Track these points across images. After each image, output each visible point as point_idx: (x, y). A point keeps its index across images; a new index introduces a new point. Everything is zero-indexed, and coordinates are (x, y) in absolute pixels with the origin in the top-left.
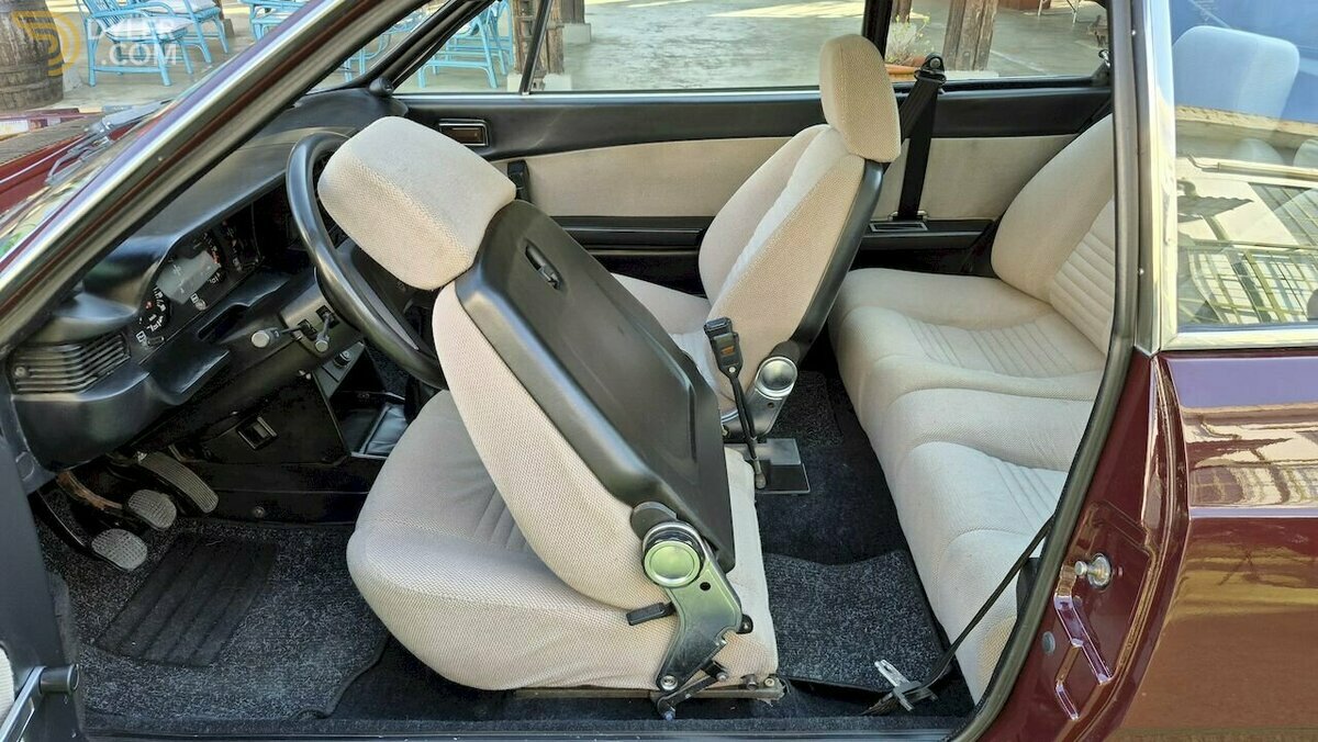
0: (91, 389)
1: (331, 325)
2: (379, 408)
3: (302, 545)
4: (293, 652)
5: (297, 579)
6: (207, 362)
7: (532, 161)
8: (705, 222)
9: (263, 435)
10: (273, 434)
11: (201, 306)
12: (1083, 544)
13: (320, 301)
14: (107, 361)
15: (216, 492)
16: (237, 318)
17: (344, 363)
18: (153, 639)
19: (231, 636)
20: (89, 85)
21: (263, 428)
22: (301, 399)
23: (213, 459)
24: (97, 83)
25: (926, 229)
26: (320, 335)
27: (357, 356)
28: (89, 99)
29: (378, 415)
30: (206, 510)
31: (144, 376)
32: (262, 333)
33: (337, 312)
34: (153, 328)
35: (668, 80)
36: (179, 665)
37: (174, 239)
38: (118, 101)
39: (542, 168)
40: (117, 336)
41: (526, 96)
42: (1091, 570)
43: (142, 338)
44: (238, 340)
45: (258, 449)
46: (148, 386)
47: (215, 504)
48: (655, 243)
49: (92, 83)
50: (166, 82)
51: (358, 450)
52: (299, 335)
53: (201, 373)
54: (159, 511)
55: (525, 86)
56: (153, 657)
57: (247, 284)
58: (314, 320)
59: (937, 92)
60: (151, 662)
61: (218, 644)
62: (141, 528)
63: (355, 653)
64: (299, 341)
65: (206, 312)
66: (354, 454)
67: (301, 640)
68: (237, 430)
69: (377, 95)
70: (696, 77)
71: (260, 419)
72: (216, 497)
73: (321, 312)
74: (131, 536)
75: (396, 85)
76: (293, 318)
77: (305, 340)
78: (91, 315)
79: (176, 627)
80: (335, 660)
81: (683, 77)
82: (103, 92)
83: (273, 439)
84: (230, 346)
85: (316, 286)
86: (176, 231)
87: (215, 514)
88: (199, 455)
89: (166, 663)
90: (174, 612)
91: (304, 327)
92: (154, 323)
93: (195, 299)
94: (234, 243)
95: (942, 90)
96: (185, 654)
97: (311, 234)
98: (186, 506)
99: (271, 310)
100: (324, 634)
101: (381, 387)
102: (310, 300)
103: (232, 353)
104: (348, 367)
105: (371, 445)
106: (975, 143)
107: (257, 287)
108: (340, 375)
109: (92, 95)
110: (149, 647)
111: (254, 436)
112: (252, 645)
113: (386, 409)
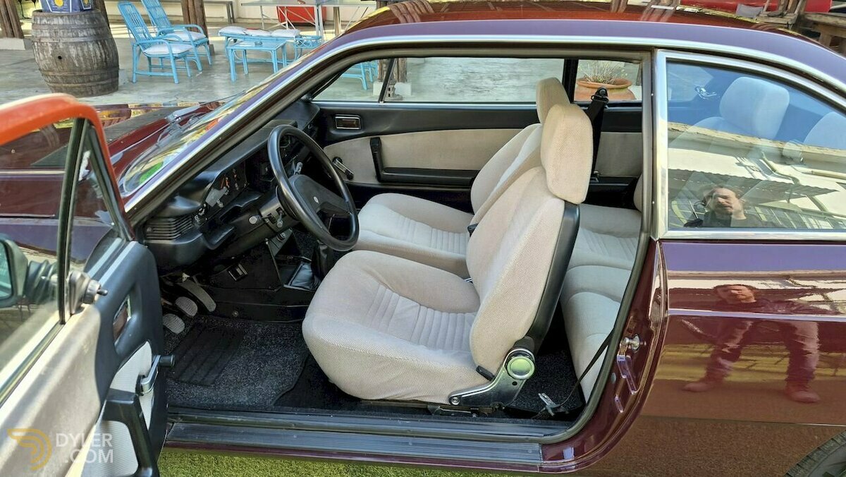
0: (178, 239)
1: (283, 216)
2: (298, 264)
3: (256, 331)
4: (251, 381)
5: (253, 348)
6: (225, 231)
7: (383, 138)
8: (474, 174)
9: (240, 273)
10: (246, 273)
11: (221, 205)
12: (629, 331)
13: (278, 205)
14: (185, 226)
15: (215, 302)
16: (237, 212)
17: (282, 239)
18: (184, 371)
19: (221, 372)
20: (132, 82)
21: (240, 270)
22: (260, 256)
23: (215, 285)
24: (137, 81)
25: (598, 181)
26: (278, 221)
27: (289, 235)
28: (132, 90)
29: (297, 268)
30: (210, 310)
31: (200, 235)
32: (254, 217)
33: (285, 210)
34: (201, 214)
35: (470, 86)
36: (196, 385)
37: (218, 173)
38: (149, 92)
39: (389, 142)
40: (188, 216)
41: (382, 103)
42: (631, 342)
43: (196, 218)
44: (238, 222)
45: (238, 280)
46: (202, 239)
47: (215, 307)
48: (448, 183)
49: (134, 81)
50: (176, 81)
51: (287, 284)
52: (267, 221)
53: (222, 236)
54: (191, 309)
55: (381, 98)
56: (183, 380)
57: (241, 196)
58: (275, 214)
59: (604, 107)
60: (182, 382)
61: (215, 376)
62: (181, 314)
63: (282, 383)
64: (267, 224)
65: (223, 208)
66: (285, 286)
67: (256, 376)
68: (228, 271)
69: (303, 101)
70: (487, 85)
71: (240, 265)
72: (215, 304)
73: (278, 210)
74: (177, 318)
75: (314, 97)
76: (264, 213)
77: (270, 224)
78: (181, 206)
79: (194, 367)
80: (272, 386)
81: (478, 85)
82: (141, 87)
83: (246, 275)
84: (234, 225)
85: (277, 197)
86: (219, 170)
87: (214, 313)
88: (208, 283)
89: (189, 383)
90: (193, 360)
91: (270, 217)
92: (201, 212)
93: (218, 202)
94: (235, 176)
95: (607, 106)
96: (199, 380)
97: (278, 172)
98: (202, 308)
99: (255, 208)
100: (266, 375)
101: (299, 254)
102: (274, 204)
103: (236, 228)
104: (284, 241)
105: (294, 282)
106: (625, 135)
107: (245, 198)
108: (280, 246)
109: (134, 88)
110: (181, 375)
111: (236, 274)
112: (231, 377)
113: (301, 265)
